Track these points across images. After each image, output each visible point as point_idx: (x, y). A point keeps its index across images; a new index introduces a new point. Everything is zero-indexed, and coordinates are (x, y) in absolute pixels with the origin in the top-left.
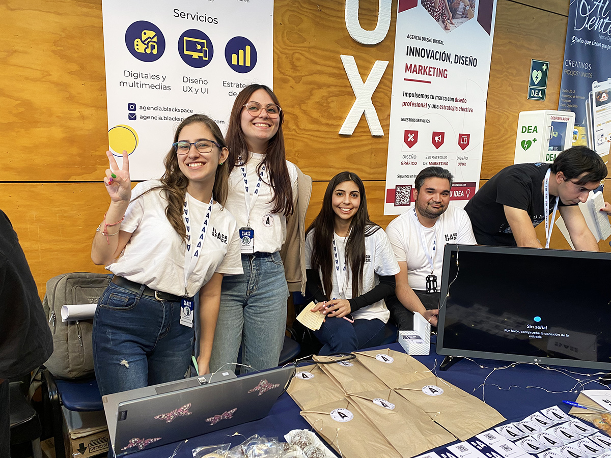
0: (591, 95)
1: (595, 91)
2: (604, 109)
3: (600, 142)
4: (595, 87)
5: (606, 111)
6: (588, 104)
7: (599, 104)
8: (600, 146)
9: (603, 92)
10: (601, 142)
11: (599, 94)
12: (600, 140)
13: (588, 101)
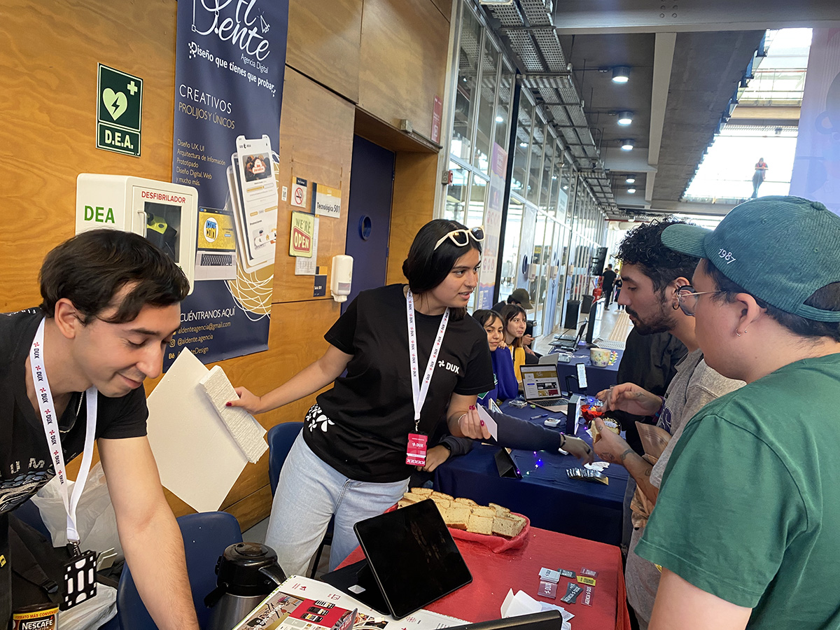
0: (236, 160)
1: (241, 153)
2: (260, 188)
3: (258, 244)
4: (241, 147)
5: (264, 190)
6: (232, 175)
7: (251, 177)
8: (259, 250)
9: (256, 158)
10: (261, 243)
11: (250, 161)
12: (257, 240)
13: (231, 170)
